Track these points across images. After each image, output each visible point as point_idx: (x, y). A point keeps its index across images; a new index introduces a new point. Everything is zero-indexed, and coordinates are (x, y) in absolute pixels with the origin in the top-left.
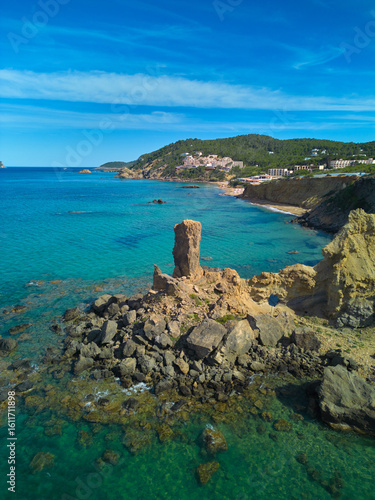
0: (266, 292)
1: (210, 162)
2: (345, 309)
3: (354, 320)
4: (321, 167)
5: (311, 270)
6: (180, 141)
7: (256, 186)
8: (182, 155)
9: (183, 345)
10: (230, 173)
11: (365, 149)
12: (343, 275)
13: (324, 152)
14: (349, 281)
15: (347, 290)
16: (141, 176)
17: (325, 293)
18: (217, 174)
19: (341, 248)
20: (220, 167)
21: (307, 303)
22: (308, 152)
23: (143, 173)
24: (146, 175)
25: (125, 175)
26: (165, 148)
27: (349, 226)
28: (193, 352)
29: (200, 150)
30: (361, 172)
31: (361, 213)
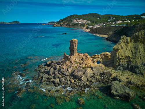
0: (96, 60)
1: (80, 21)
2: (119, 65)
3: (121, 68)
4: (113, 23)
5: (109, 54)
6: (71, 15)
7: (94, 29)
8: (72, 19)
9: (72, 75)
10: (86, 25)
11: (126, 18)
12: (119, 55)
13: (114, 18)
14: (120, 57)
15: (120, 59)
16: (60, 26)
17: (113, 60)
18: (82, 25)
19: (118, 47)
20: (83, 23)
21: (108, 63)
22: (110, 18)
23: (60, 25)
24: (61, 26)
25: (55, 25)
26: (67, 17)
27: (121, 41)
28: (75, 77)
29: (77, 18)
30: (125, 24)
31: (125, 37)
